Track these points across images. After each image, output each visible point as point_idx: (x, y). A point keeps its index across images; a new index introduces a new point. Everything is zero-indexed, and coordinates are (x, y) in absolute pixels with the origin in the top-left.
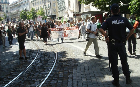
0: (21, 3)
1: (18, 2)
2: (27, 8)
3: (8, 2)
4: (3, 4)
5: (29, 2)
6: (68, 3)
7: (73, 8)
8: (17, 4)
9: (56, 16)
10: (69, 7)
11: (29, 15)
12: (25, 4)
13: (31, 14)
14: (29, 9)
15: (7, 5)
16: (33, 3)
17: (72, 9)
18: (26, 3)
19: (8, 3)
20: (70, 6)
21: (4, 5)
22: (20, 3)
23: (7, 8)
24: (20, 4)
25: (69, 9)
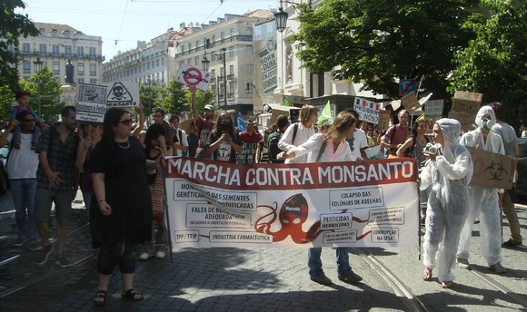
0: (143, 59)
1: (131, 56)
2: (161, 78)
3: (97, 54)
4: (82, 61)
5: (167, 56)
6: (287, 64)
7: (299, 83)
8: (130, 61)
9: (255, 108)
10: (287, 80)
11: (163, 101)
12: (153, 62)
13: (170, 95)
14: (166, 81)
15: (94, 62)
16: (181, 58)
17: (298, 87)
18: (158, 61)
19: (100, 59)
20: (291, 74)
21: (87, 63)
22: (138, 58)
23: (93, 73)
24: (138, 61)
25: (287, 86)
